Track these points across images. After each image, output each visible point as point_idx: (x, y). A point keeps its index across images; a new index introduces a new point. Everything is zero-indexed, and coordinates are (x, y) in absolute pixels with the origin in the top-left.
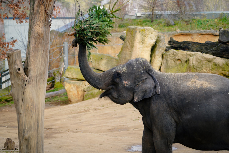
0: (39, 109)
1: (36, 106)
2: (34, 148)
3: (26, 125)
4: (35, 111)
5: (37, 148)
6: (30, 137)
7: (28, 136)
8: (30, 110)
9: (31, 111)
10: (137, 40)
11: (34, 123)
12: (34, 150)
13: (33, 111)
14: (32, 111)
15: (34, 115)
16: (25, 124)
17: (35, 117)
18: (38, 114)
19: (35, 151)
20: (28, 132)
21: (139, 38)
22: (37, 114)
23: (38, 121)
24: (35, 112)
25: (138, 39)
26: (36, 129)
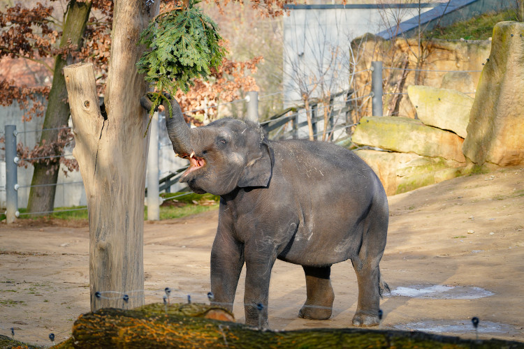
0: (129, 186)
1: (122, 182)
2: (118, 267)
3: (103, 221)
4: (122, 190)
5: (126, 267)
6: (110, 245)
7: (105, 242)
8: (110, 189)
9: (112, 190)
10: (513, 55)
11: (119, 216)
12: (118, 272)
13: (117, 191)
14: (115, 190)
15: (118, 200)
16: (100, 218)
17: (121, 203)
18: (128, 197)
19: (120, 273)
20: (105, 234)
21: (518, 51)
22: (125, 198)
23: (127, 212)
24: (121, 192)
25: (515, 53)
26: (122, 229)
